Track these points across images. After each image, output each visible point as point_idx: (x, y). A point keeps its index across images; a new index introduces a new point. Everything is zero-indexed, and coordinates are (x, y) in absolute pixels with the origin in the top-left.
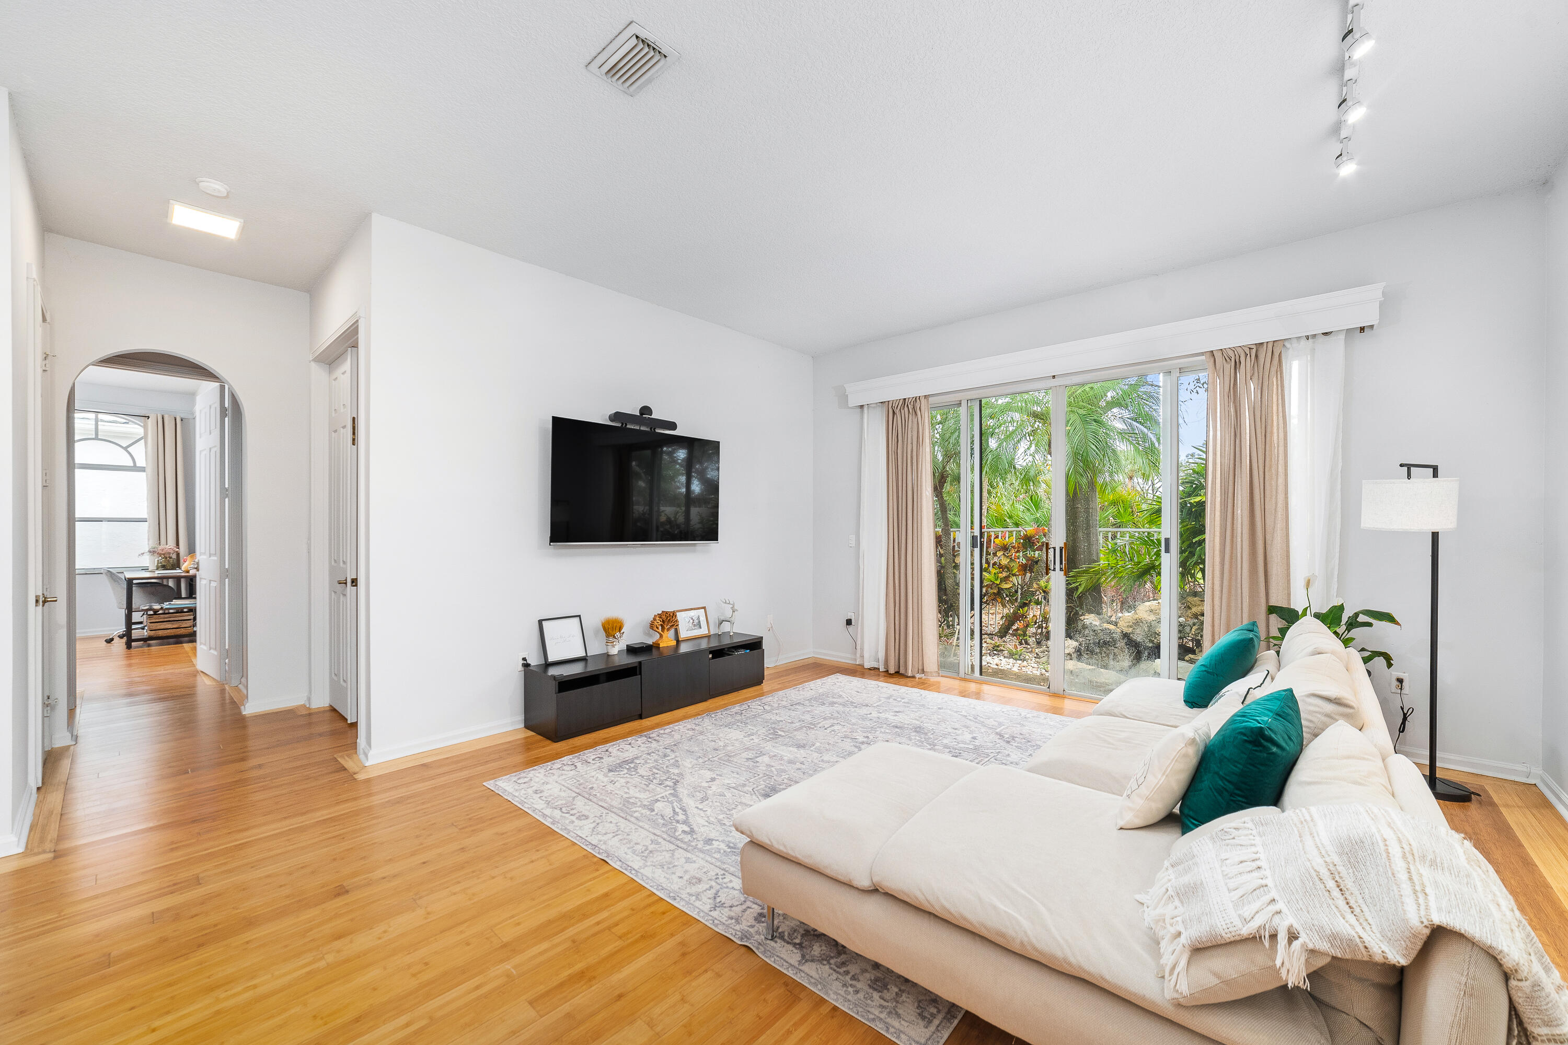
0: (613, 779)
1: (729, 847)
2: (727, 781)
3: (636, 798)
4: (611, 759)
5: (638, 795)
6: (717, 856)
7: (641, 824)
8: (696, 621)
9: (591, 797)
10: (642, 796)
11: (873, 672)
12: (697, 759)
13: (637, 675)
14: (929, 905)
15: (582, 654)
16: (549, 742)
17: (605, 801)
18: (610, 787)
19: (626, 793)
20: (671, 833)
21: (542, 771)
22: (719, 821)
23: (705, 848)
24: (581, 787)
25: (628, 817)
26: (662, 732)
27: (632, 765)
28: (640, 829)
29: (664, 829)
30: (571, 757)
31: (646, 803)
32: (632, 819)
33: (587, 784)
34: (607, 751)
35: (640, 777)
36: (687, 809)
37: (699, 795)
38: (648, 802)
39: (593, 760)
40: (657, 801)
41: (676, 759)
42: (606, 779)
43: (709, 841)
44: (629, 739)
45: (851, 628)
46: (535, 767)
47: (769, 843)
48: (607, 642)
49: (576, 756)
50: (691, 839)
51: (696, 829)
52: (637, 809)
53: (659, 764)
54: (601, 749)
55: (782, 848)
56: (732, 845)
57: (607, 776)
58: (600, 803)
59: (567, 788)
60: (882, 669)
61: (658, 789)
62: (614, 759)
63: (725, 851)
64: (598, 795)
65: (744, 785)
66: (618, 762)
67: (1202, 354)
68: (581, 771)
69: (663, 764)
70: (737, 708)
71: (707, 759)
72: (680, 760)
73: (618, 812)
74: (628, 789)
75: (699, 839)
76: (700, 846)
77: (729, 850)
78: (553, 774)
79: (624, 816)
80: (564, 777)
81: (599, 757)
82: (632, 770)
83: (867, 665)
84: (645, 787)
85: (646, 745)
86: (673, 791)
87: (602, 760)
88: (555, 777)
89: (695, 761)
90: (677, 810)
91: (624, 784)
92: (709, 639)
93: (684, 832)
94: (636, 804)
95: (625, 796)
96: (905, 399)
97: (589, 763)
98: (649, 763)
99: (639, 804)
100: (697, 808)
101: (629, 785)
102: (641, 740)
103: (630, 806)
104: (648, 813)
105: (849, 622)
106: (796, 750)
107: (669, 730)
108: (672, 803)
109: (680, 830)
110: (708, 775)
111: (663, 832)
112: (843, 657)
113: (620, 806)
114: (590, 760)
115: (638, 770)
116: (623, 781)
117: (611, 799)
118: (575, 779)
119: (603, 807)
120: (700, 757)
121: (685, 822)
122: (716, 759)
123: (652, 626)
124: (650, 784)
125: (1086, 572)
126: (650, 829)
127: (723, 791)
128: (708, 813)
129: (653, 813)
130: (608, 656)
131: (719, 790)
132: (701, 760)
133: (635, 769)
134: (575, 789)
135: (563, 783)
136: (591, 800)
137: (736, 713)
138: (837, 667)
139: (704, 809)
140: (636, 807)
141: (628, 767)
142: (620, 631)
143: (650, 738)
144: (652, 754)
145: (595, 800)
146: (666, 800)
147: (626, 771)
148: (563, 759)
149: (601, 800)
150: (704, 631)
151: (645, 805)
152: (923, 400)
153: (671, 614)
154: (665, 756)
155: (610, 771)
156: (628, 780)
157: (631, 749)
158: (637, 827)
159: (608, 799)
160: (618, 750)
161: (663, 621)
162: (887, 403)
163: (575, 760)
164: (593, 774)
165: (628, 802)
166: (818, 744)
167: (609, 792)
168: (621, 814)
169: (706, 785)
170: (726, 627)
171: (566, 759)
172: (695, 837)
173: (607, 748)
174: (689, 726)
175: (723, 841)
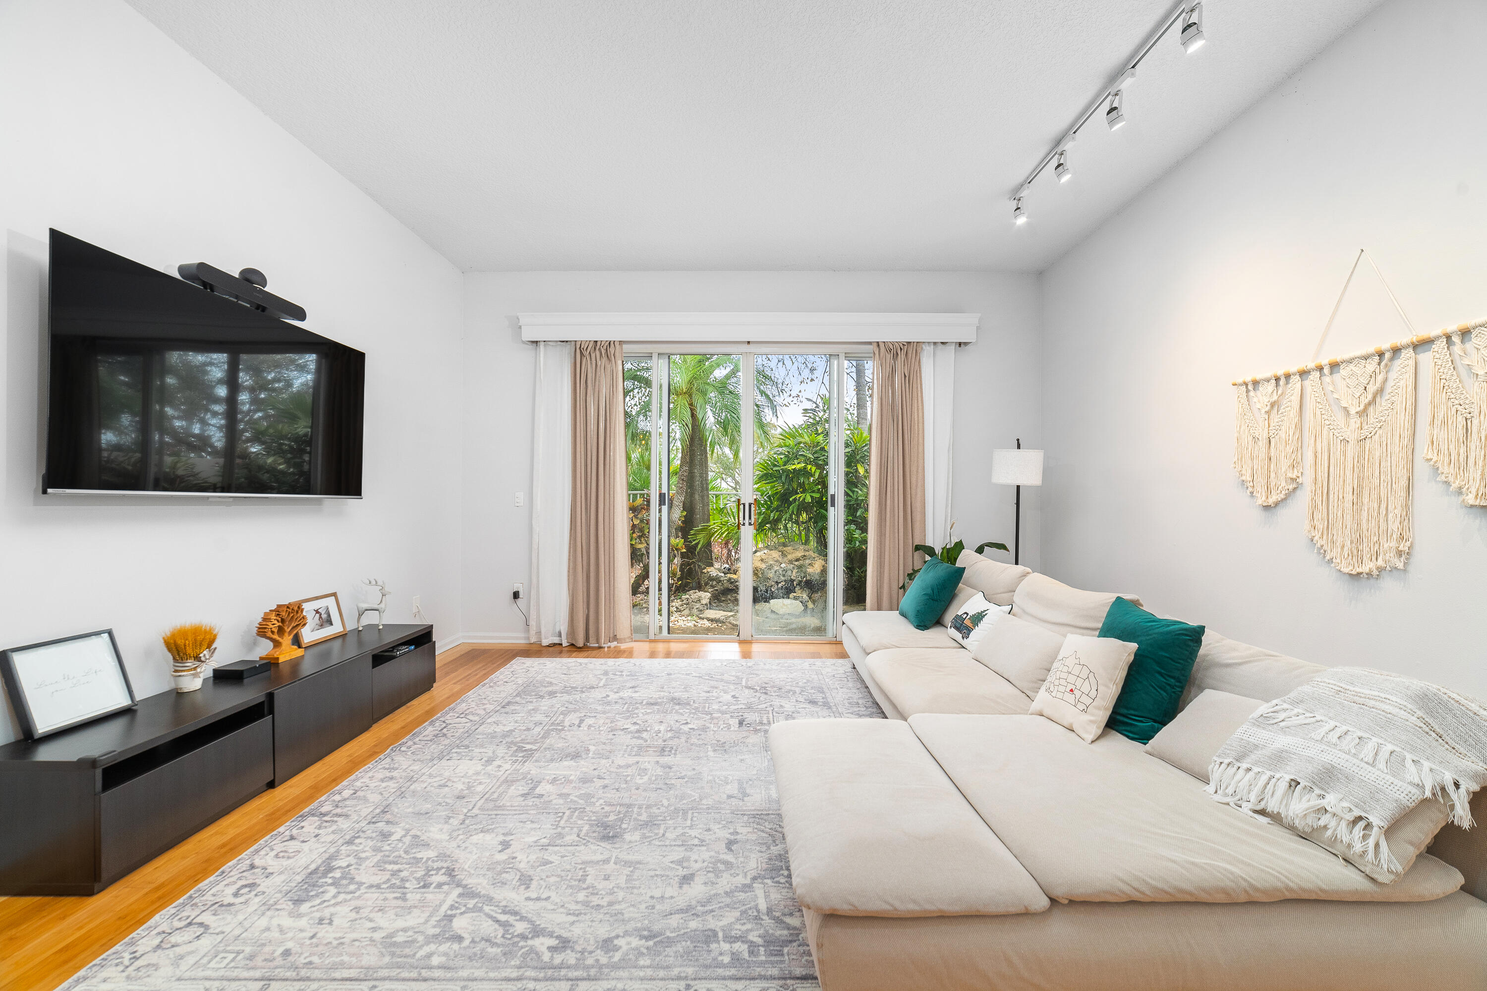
0: (318, 915)
1: (647, 938)
2: (530, 839)
3: (405, 930)
4: (277, 880)
5: (400, 923)
6: (644, 961)
7: (464, 973)
8: (324, 616)
9: (303, 973)
10: (413, 920)
11: (555, 649)
12: (446, 822)
13: (263, 716)
14: (1137, 893)
15: (123, 701)
16: (67, 902)
17: (342, 965)
18: (327, 934)
19: (374, 929)
20: (534, 963)
21: (111, 971)
22: (586, 904)
23: (616, 959)
24: (259, 961)
25: (425, 973)
26: (337, 798)
27: (337, 874)
28: (470, 984)
29: (516, 962)
30: (170, 910)
31: (432, 931)
32: (437, 973)
33: (267, 949)
34: (252, 867)
35: (373, 890)
36: (517, 909)
37: (512, 877)
38: (434, 927)
39: (236, 895)
40: (449, 918)
41: (412, 833)
42: (303, 922)
43: (607, 945)
44: (282, 829)
45: (519, 601)
46: (82, 973)
47: (888, 907)
48: (176, 671)
49: (184, 905)
50: (578, 955)
51: (565, 934)
52: (427, 949)
53: (387, 853)
54: (235, 867)
55: (911, 907)
56: (646, 933)
57: (300, 916)
58: (337, 975)
59: (222, 979)
60: (565, 643)
61: (430, 896)
62: (283, 877)
63: (647, 948)
64: (315, 959)
65: (560, 836)
66: (299, 878)
67: (870, 343)
68: (227, 929)
69: (394, 849)
70: (430, 729)
71: (462, 817)
72: (419, 833)
73: (394, 973)
74: (371, 920)
75: (590, 948)
76: (604, 960)
77: (651, 943)
78: (156, 967)
79: (414, 974)
80: (191, 960)
81: (245, 886)
82: (344, 882)
83: (545, 642)
84: (399, 903)
85: (331, 830)
86: (460, 890)
87: (259, 889)
88: (166, 971)
89: (446, 827)
90: (503, 918)
91: (353, 915)
92: (344, 640)
93: (551, 949)
94: (414, 941)
95: (378, 936)
96: (596, 342)
97: (230, 905)
98: (367, 858)
99: (421, 938)
100: (528, 899)
101: (365, 912)
102: (310, 825)
103: (407, 951)
104: (456, 946)
105: (516, 595)
106: (572, 763)
107: (347, 793)
108: (481, 910)
109: (544, 949)
110: (492, 840)
111: (519, 967)
112: (515, 638)
113: (387, 959)
114: (230, 899)
115: (358, 879)
116: (343, 910)
117: (352, 955)
118: (227, 952)
119: (350, 980)
120: (449, 818)
121: (537, 932)
122: (476, 811)
123: (262, 632)
124: (404, 894)
125: (702, 530)
126: (492, 975)
127: (540, 855)
128: (554, 897)
129: (466, 943)
130: (178, 695)
131: (533, 857)
132: (455, 822)
133: (348, 877)
134: (246, 974)
135: (200, 974)
136: (308, 979)
137: (436, 736)
138: (508, 650)
139: (544, 896)
140: (421, 947)
141: (330, 881)
142: (209, 647)
143: (324, 815)
144: (357, 841)
145: (317, 973)
146: (463, 909)
147: (332, 890)
148: (151, 922)
149: (334, 967)
150: (336, 628)
151: (435, 936)
152: (617, 344)
153: (296, 608)
154: (385, 836)
155: (298, 902)
156: (354, 903)
157: (306, 846)
158: (463, 983)
159: (346, 958)
160: (277, 856)
161: (283, 621)
162: (573, 343)
163: (188, 912)
164: (263, 922)
165: (395, 944)
166: (592, 748)
167: (335, 943)
168: (405, 974)
169: (502, 857)
170: (370, 619)
171: (161, 920)
172: (578, 948)
173: (248, 862)
174: (380, 775)
175: (626, 933)
